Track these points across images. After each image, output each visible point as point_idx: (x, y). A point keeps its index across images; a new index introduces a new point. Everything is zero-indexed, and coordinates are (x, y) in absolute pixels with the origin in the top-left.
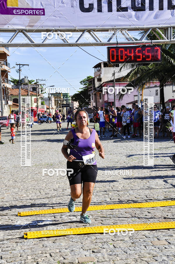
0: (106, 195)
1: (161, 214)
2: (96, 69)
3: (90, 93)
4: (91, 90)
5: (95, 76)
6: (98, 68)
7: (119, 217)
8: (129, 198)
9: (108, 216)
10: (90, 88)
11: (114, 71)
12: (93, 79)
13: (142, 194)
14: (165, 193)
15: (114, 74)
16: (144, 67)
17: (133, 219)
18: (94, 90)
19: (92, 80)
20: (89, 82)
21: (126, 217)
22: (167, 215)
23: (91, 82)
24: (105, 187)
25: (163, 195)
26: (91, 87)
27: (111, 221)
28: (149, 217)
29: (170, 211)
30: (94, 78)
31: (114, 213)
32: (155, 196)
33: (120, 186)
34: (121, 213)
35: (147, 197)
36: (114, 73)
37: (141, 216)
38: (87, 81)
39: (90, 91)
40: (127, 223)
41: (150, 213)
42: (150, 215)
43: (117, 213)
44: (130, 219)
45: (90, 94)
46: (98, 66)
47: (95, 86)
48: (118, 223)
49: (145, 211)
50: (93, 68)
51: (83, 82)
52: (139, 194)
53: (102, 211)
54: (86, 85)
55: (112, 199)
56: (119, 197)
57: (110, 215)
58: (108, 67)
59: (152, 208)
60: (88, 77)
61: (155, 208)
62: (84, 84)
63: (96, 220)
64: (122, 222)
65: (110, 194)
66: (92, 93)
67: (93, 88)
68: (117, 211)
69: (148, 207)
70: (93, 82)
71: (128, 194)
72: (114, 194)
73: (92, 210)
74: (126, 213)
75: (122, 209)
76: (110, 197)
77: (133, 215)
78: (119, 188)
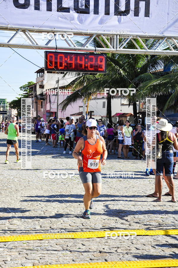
0: (36, 222)
1: (96, 247)
2: (38, 74)
5: (37, 82)
6: (40, 74)
7: (48, 250)
8: (63, 226)
9: (35, 249)
10: (30, 95)
11: (58, 78)
12: (35, 85)
13: (77, 221)
14: (104, 221)
15: (58, 82)
16: (90, 76)
17: (64, 252)
18: (35, 97)
19: (34, 86)
20: (30, 88)
21: (56, 250)
22: (104, 249)
23: (32, 88)
24: (36, 211)
25: (102, 223)
26: (32, 94)
27: (38, 255)
28: (83, 250)
29: (107, 244)
30: (36, 84)
31: (43, 245)
32: (92, 224)
34: (51, 244)
35: (83, 225)
36: (58, 80)
37: (74, 249)
38: (28, 87)
40: (57, 257)
41: (85, 245)
42: (84, 248)
43: (46, 244)
44: (60, 252)
46: (41, 71)
47: (36, 93)
48: (45, 258)
49: (79, 243)
50: (35, 73)
51: (24, 88)
52: (74, 221)
53: (29, 242)
54: (27, 91)
55: (42, 226)
56: (51, 225)
57: (37, 247)
58: (52, 73)
59: (87, 239)
60: (29, 83)
61: (90, 239)
62: (25, 90)
63: (19, 254)
64: (50, 257)
65: (41, 220)
66: (33, 101)
67: (34, 95)
68: (47, 242)
69: (83, 237)
70: (34, 89)
71: (62, 221)
73: (17, 240)
74: (57, 244)
75: (52, 239)
76: (41, 224)
77: (65, 247)
78: (53, 213)
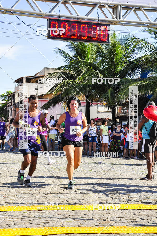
0: (32, 198)
1: (99, 217)
2: (17, 83)
3: (9, 108)
4: (11, 105)
5: (16, 91)
6: (19, 83)
7: (50, 218)
8: (60, 201)
9: (37, 217)
10: (9, 103)
11: (37, 86)
12: (14, 94)
13: (74, 198)
14: (100, 199)
15: (37, 89)
16: (70, 81)
17: (67, 220)
18: (13, 105)
19: (12, 94)
20: (9, 97)
21: (59, 218)
22: (107, 218)
23: (11, 96)
24: (30, 190)
25: (98, 200)
26: (10, 103)
27: (41, 221)
28: (86, 219)
29: (109, 215)
30: (15, 92)
31: (44, 214)
32: (89, 201)
33: (47, 190)
34: (52, 214)
35: (80, 201)
37: (77, 217)
38: (6, 96)
39: (9, 106)
40: (61, 223)
41: (87, 215)
42: (87, 217)
43: (47, 214)
44: (64, 220)
45: (9, 110)
46: (20, 81)
47: (15, 101)
48: (49, 223)
49: (80, 213)
50: (14, 82)
51: (2, 97)
52: (71, 198)
53: (29, 211)
54: (5, 100)
55: (39, 201)
56: (48, 200)
57: (39, 216)
58: (30, 82)
59: (88, 211)
60: (8, 92)
61: (92, 211)
62: (3, 99)
63: (22, 220)
64: (54, 223)
65: (37, 196)
66: (11, 109)
67: (12, 104)
68: (47, 212)
69: (83, 209)
70: (12, 97)
71: (58, 198)
72: (42, 196)
73: (16, 210)
74: (58, 214)
75: (53, 210)
76: (38, 200)
77: (67, 216)
78: (47, 192)
